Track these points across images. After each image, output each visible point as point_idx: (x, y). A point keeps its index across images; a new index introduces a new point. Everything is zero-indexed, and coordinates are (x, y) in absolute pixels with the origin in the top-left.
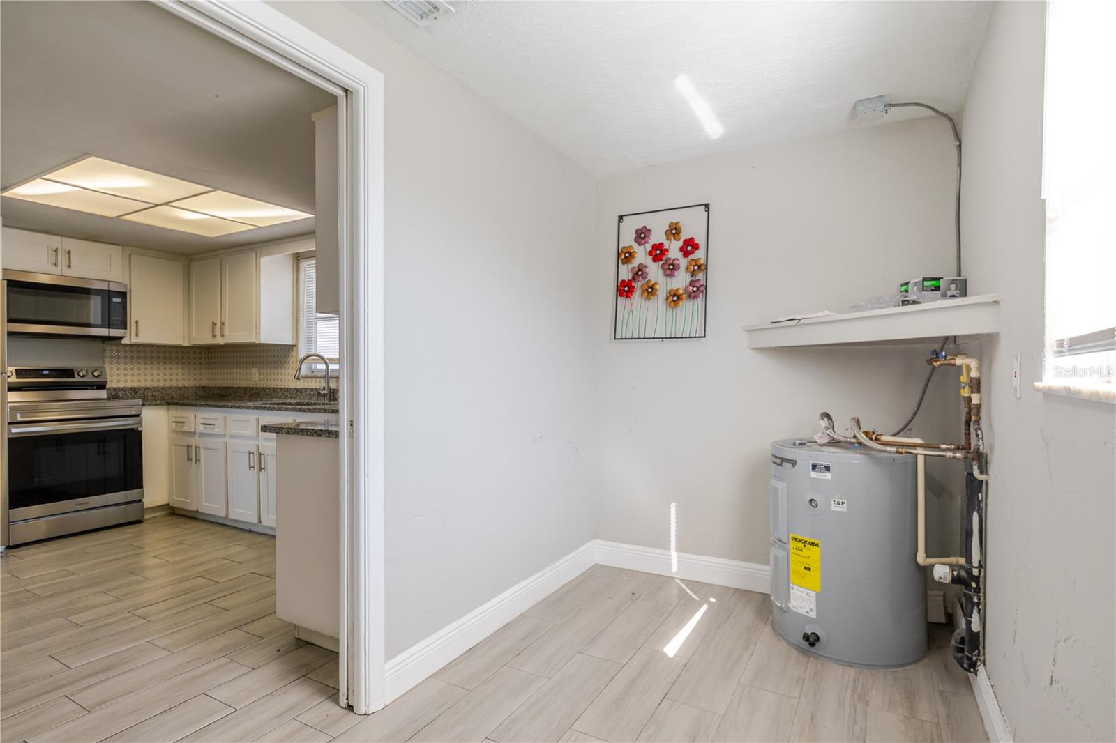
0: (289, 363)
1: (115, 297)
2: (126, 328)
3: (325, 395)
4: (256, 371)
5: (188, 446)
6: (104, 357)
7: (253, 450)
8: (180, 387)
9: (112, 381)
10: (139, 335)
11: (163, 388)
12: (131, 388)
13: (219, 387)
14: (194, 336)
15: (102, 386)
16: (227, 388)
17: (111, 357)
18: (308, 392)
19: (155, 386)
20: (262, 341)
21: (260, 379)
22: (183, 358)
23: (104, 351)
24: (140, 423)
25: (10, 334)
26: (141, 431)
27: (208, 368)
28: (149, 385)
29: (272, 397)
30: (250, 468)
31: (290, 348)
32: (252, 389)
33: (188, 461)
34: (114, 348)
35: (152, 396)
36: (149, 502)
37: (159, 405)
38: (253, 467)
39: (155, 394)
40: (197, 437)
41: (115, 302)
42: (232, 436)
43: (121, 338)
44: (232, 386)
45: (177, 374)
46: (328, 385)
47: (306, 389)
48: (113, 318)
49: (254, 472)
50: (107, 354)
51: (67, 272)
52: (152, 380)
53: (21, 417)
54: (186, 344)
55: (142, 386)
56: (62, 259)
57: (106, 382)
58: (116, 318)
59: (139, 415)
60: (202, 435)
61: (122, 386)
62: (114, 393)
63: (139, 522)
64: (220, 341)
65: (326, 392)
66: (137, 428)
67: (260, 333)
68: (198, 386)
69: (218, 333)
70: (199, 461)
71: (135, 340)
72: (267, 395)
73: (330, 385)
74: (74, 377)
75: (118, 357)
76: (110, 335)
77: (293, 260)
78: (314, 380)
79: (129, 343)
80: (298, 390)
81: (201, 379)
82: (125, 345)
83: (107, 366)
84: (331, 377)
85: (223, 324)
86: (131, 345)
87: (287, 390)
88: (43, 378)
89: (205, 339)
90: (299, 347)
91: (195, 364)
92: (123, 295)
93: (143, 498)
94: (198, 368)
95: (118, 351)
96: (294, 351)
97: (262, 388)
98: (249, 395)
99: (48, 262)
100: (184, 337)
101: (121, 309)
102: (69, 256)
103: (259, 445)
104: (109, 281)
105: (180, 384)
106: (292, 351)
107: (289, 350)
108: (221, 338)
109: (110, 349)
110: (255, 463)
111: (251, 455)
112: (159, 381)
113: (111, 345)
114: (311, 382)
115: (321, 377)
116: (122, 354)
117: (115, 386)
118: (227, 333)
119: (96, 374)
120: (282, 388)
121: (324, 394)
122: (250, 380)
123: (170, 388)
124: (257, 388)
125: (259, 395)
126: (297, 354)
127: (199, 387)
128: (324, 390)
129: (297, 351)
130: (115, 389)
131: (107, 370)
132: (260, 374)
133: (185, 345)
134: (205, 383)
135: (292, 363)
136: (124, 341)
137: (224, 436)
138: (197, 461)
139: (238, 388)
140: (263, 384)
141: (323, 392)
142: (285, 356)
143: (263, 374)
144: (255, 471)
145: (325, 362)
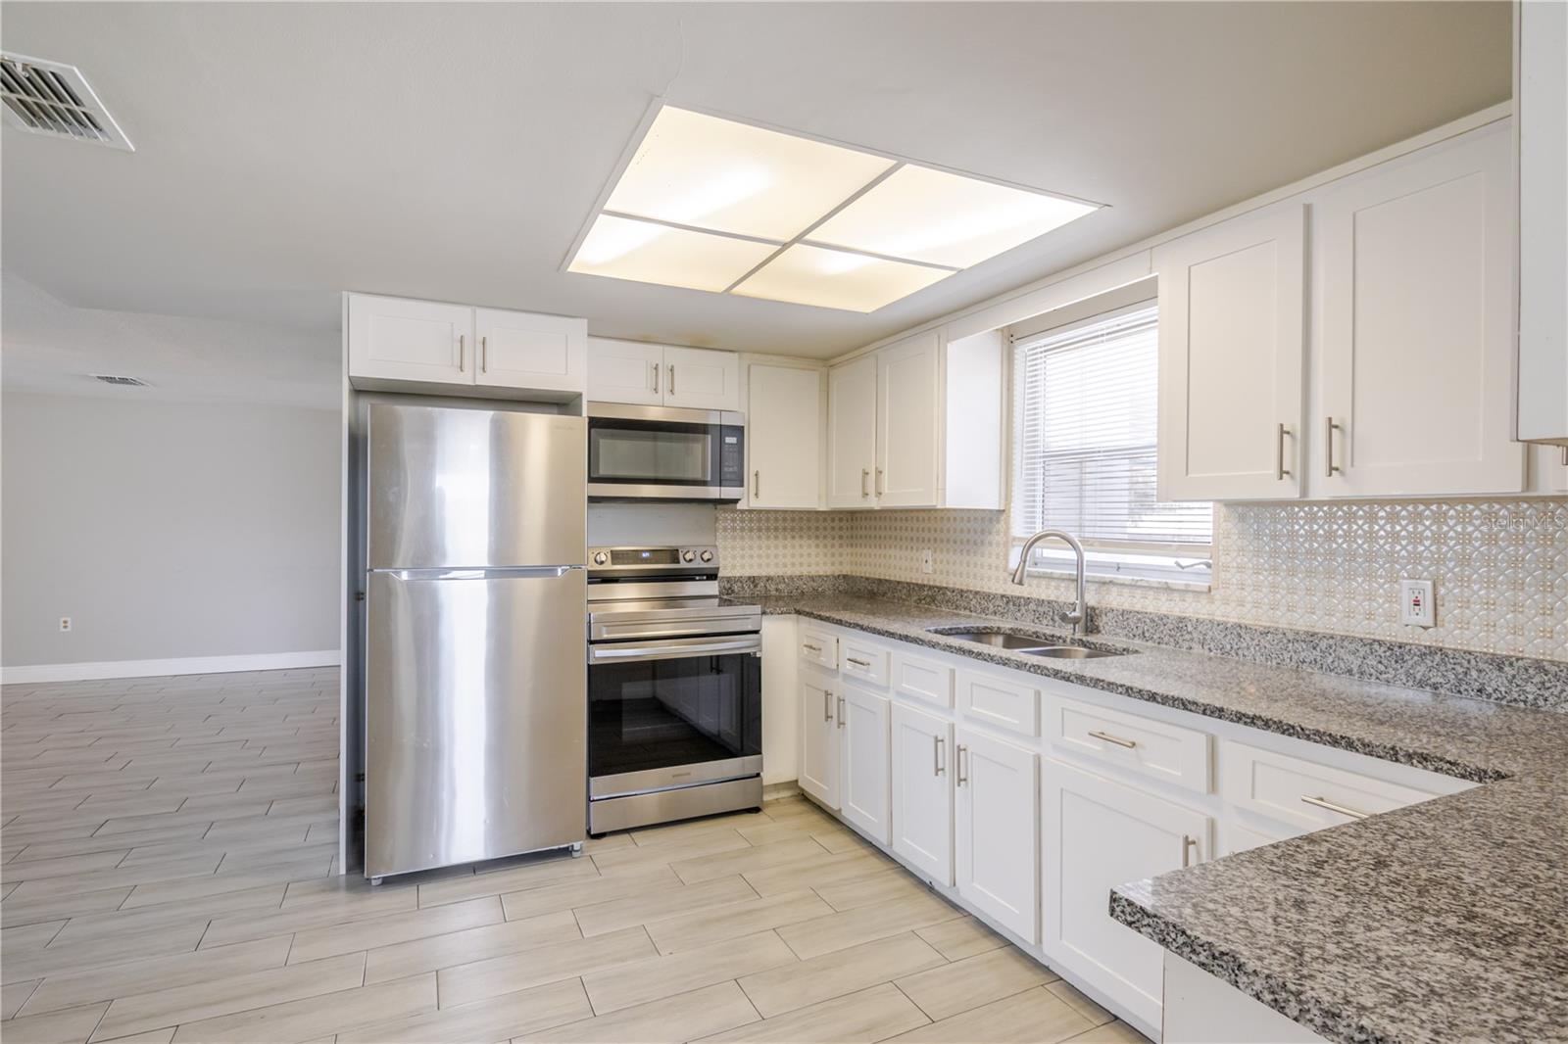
0: (990, 544)
1: (729, 436)
2: (742, 486)
3: (1076, 621)
4: (927, 554)
5: (827, 694)
6: (716, 531)
7: (944, 734)
8: (812, 577)
9: (725, 568)
10: (760, 494)
11: (791, 578)
12: (749, 578)
13: (867, 579)
14: (834, 494)
15: (712, 576)
16: (880, 580)
17: (725, 529)
18: (1032, 606)
19: (781, 574)
20: (948, 506)
21: (935, 571)
22: (817, 528)
23: (717, 519)
24: (759, 645)
25: (592, 500)
26: (760, 658)
27: (852, 545)
28: (772, 574)
29: (957, 607)
30: (937, 770)
31: (995, 517)
32: (922, 587)
33: (827, 720)
34: (729, 516)
35: (777, 590)
36: (769, 777)
37: (785, 613)
38: (943, 769)
39: (780, 587)
40: (839, 679)
41: (729, 444)
42: (900, 694)
43: (736, 501)
44: (887, 578)
45: (809, 555)
46: (1082, 597)
47: (1028, 600)
48: (726, 469)
49: (945, 779)
50: (720, 525)
51: (670, 400)
52: (777, 565)
53: (608, 633)
54: (823, 508)
55: (764, 574)
56: (664, 382)
57: (718, 569)
58: (729, 469)
59: (756, 632)
60: (847, 677)
61: (738, 575)
62: (728, 586)
63: (756, 810)
64: (874, 503)
65: (1077, 614)
66: (755, 653)
67: (944, 489)
68: (836, 574)
69: (871, 490)
70: (844, 724)
71: (755, 504)
72: (947, 601)
73: (1086, 601)
74: (678, 562)
75: (734, 529)
76: (722, 497)
77: (1003, 343)
78: (1044, 582)
79: (746, 508)
80: (1008, 600)
81: (841, 563)
82: (742, 512)
83: (720, 543)
84: (1087, 581)
85: (879, 472)
86: (750, 511)
87: (988, 597)
88: (642, 563)
89: (853, 501)
90: (1012, 515)
91: (834, 538)
92: (739, 431)
93: (762, 771)
94: (837, 545)
95: (733, 520)
96: (1002, 523)
97: (940, 588)
98: (915, 598)
99: (647, 387)
100: (820, 497)
101: (736, 455)
102: (673, 375)
103: (953, 725)
104: (721, 411)
105: (814, 571)
106: (998, 521)
107: (991, 520)
108: (877, 499)
109: (724, 515)
110: (946, 762)
111: (940, 744)
112: (785, 566)
113: (725, 511)
114: (1038, 586)
115: (1061, 579)
116: (738, 525)
117: (729, 575)
118: (885, 490)
119: (706, 556)
120: (977, 593)
121: (1075, 618)
122: (917, 569)
123: (800, 577)
124: (931, 588)
125: (933, 599)
126: (1008, 528)
127: (839, 576)
128: (1074, 610)
129: (1007, 523)
130: (729, 580)
131: (720, 550)
132: (935, 561)
133: (821, 509)
134: (847, 570)
135: (998, 544)
136: (740, 506)
137: (886, 689)
138: (841, 724)
139: (899, 582)
140: (940, 580)
141: (1073, 614)
142: (983, 531)
143: (941, 562)
144: (947, 779)
145: (1075, 547)
